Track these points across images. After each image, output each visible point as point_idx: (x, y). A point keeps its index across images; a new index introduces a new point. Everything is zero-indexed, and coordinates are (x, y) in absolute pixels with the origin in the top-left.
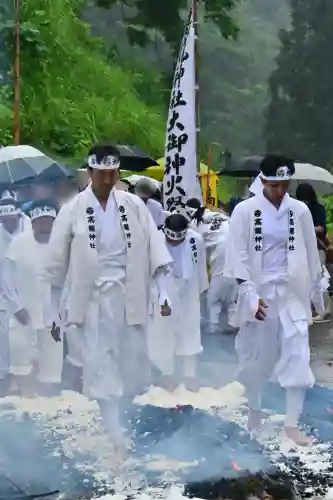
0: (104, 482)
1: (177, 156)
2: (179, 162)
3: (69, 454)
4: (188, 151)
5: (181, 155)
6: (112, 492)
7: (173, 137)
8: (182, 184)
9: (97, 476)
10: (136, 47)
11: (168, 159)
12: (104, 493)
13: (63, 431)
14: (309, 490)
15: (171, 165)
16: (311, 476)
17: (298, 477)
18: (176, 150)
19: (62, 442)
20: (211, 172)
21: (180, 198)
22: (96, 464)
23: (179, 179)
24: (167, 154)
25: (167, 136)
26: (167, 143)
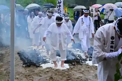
0: (48, 61)
1: (59, 5)
2: (60, 6)
3: (42, 56)
4: (62, 4)
5: (60, 5)
6: (49, 62)
7: (59, 2)
8: (60, 10)
11: (58, 5)
12: (48, 63)
13: (41, 52)
14: (83, 62)
16: (83, 59)
17: (81, 59)
18: (59, 4)
19: (41, 54)
21: (60, 12)
23: (60, 9)
24: (57, 5)
25: (57, 1)
26: (57, 3)
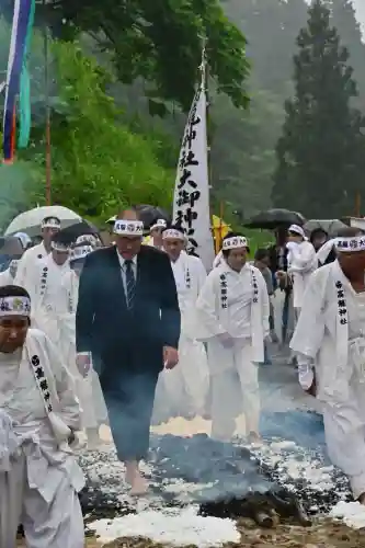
1: (189, 211)
2: (191, 216)
4: (202, 207)
5: (193, 210)
7: (185, 193)
8: (193, 237)
9: (120, 498)
10: (157, 117)
11: (180, 213)
12: (127, 513)
14: (314, 508)
15: (183, 219)
17: (304, 497)
18: (187, 206)
19: (89, 467)
20: (224, 225)
21: (193, 249)
22: (119, 487)
23: (192, 232)
24: (176, 209)
25: (177, 191)
26: (177, 198)
